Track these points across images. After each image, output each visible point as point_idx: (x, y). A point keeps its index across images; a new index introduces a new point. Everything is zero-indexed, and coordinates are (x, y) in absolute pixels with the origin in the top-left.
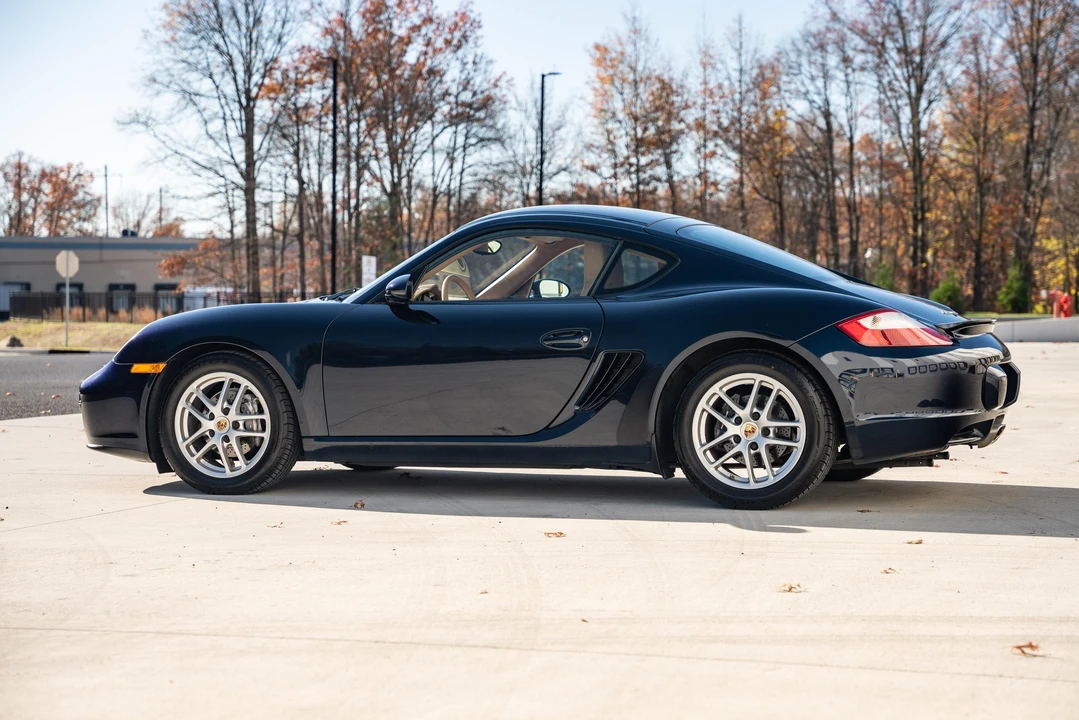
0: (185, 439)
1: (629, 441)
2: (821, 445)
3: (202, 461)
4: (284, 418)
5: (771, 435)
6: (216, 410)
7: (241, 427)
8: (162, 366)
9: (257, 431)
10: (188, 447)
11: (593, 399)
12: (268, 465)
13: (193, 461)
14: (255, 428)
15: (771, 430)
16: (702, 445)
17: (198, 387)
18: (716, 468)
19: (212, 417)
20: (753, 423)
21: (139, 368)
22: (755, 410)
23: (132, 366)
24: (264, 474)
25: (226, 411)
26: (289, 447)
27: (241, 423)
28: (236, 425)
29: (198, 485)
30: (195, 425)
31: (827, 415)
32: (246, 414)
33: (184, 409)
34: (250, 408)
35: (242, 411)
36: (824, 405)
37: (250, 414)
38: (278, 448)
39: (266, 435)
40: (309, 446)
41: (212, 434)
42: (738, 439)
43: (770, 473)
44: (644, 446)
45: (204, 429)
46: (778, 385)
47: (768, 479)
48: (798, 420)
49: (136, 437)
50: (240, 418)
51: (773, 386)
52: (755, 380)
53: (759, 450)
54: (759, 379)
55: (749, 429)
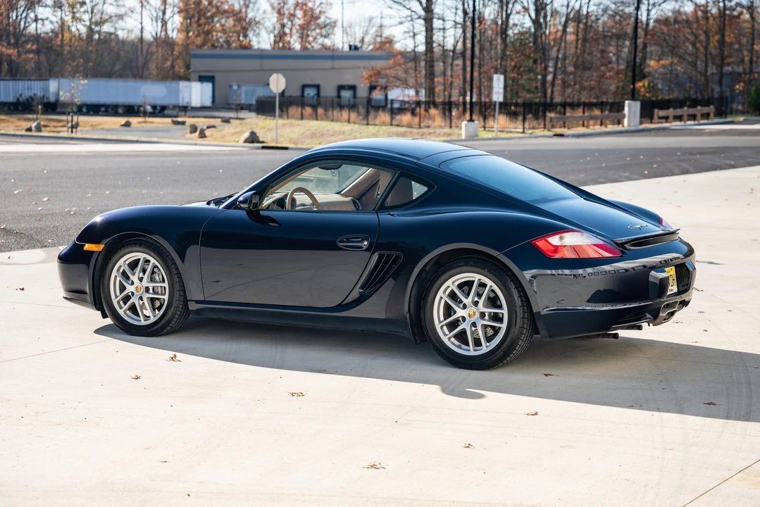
0: (116, 297)
1: (393, 315)
2: (517, 327)
3: (128, 312)
4: (177, 287)
5: (487, 317)
6: (135, 278)
7: (151, 291)
8: (101, 247)
9: (162, 294)
10: (118, 302)
11: (372, 284)
12: (167, 318)
13: (121, 312)
14: (160, 292)
15: (487, 314)
16: (440, 322)
17: (125, 261)
18: (449, 339)
19: (133, 283)
20: (474, 308)
21: (87, 247)
22: (476, 299)
23: (84, 245)
24: (164, 324)
25: (141, 280)
26: (181, 306)
27: (151, 288)
28: (147, 289)
29: (125, 329)
30: (123, 288)
31: (523, 306)
32: (154, 282)
33: (116, 277)
34: (157, 278)
35: (152, 280)
36: (521, 299)
37: (157, 282)
38: (173, 307)
39: (166, 297)
40: (192, 306)
41: (133, 294)
42: (464, 319)
43: (484, 344)
44: (402, 320)
45: (128, 291)
46: (490, 282)
47: (482, 349)
48: (503, 308)
49: (86, 294)
50: (150, 285)
51: (487, 283)
52: (475, 278)
53: (477, 327)
54: (478, 278)
55: (472, 313)
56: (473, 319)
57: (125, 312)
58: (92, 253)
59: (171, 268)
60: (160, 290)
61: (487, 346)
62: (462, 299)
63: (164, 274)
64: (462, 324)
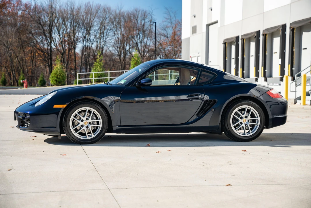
6: (84, 119)
8: (65, 106)
10: (73, 130)
15: (250, 120)
16: (233, 125)
18: (236, 131)
19: (83, 121)
21: (56, 106)
22: (246, 115)
23: (54, 106)
25: (87, 119)
27: (92, 122)
28: (90, 123)
33: (72, 119)
35: (92, 119)
37: (94, 120)
39: (100, 126)
40: (114, 128)
41: (82, 126)
42: (241, 123)
43: (251, 132)
44: (217, 126)
45: (80, 125)
46: (252, 108)
47: (250, 133)
48: (257, 118)
49: (55, 128)
50: (92, 121)
51: (251, 109)
52: (246, 107)
53: (247, 126)
54: (248, 107)
55: (244, 120)
56: (245, 123)
57: (77, 134)
58: (61, 108)
59: (103, 113)
60: (96, 123)
61: (252, 132)
62: (241, 116)
63: (99, 116)
64: (241, 125)
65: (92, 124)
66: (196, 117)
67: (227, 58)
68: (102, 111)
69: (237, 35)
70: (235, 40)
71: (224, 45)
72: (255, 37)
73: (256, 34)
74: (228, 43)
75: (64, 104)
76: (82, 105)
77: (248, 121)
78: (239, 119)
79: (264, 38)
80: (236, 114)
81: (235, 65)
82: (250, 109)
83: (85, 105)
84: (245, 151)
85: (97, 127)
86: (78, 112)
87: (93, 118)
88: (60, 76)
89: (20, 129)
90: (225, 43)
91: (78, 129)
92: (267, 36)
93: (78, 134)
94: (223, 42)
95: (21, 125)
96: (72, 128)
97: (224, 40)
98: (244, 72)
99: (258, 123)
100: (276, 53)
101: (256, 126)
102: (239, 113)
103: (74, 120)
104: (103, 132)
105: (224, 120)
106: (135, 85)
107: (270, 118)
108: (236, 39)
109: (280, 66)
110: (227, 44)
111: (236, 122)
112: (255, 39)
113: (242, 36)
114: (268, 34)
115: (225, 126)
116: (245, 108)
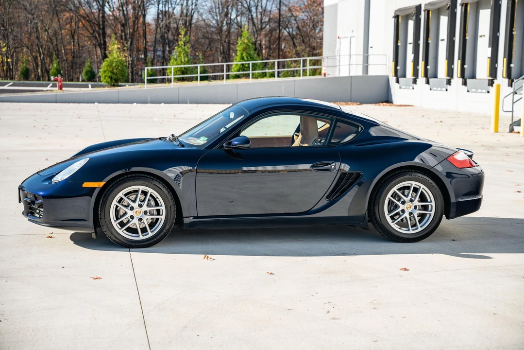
1: (354, 214)
6: (135, 205)
8: (102, 184)
9: (155, 215)
10: (117, 225)
13: (120, 231)
15: (418, 207)
16: (388, 214)
18: (394, 225)
19: (133, 209)
21: (86, 185)
22: (411, 198)
23: (83, 183)
25: (141, 206)
27: (148, 211)
28: (145, 213)
32: (150, 207)
33: (115, 205)
35: (149, 205)
37: (152, 206)
39: (163, 217)
40: (186, 221)
41: (132, 217)
42: (403, 211)
43: (419, 225)
44: (361, 216)
45: (128, 216)
46: (422, 186)
47: (417, 229)
48: (431, 202)
49: (85, 220)
50: (148, 209)
51: (420, 187)
52: (412, 184)
53: (412, 215)
54: (414, 184)
55: (409, 206)
56: (410, 210)
57: (123, 231)
58: (94, 189)
59: (168, 195)
60: (155, 212)
61: (421, 227)
62: (402, 198)
63: (160, 200)
64: (403, 214)
65: (148, 214)
66: (325, 202)
67: (399, 42)
68: (166, 192)
69: (417, 4)
70: (414, 12)
71: (396, 20)
72: (449, 7)
73: (450, 3)
74: (402, 16)
75: (101, 181)
76: (132, 183)
77: (415, 207)
78: (399, 204)
79: (463, 10)
80: (395, 195)
81: (412, 56)
82: (418, 187)
83: (136, 182)
84: (405, 269)
85: (157, 219)
86: (124, 194)
87: (151, 204)
88: (116, 69)
89: (29, 220)
90: (397, 17)
91: (125, 222)
92: (469, 6)
93: (125, 231)
94: (393, 15)
95: (30, 212)
96: (115, 221)
97: (396, 11)
98: (428, 67)
99: (431, 211)
100: (484, 36)
101: (428, 215)
102: (399, 193)
103: (117, 207)
104: (167, 227)
105: (374, 206)
106: (222, 146)
107: (452, 202)
108: (415, 10)
109: (489, 59)
110: (400, 19)
111: (394, 210)
112: (448, 11)
113: (426, 5)
114: (471, 4)
115: (375, 216)
116: (410, 185)
